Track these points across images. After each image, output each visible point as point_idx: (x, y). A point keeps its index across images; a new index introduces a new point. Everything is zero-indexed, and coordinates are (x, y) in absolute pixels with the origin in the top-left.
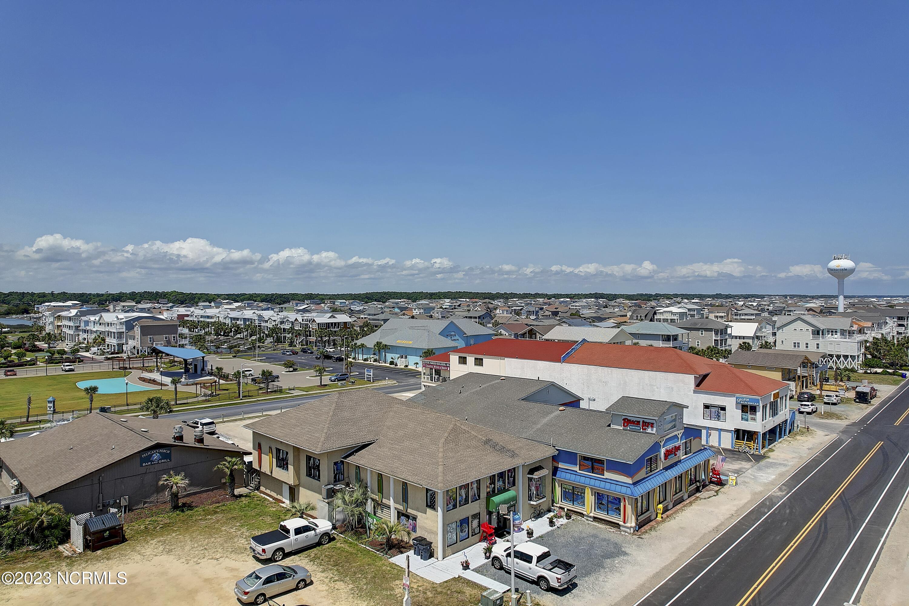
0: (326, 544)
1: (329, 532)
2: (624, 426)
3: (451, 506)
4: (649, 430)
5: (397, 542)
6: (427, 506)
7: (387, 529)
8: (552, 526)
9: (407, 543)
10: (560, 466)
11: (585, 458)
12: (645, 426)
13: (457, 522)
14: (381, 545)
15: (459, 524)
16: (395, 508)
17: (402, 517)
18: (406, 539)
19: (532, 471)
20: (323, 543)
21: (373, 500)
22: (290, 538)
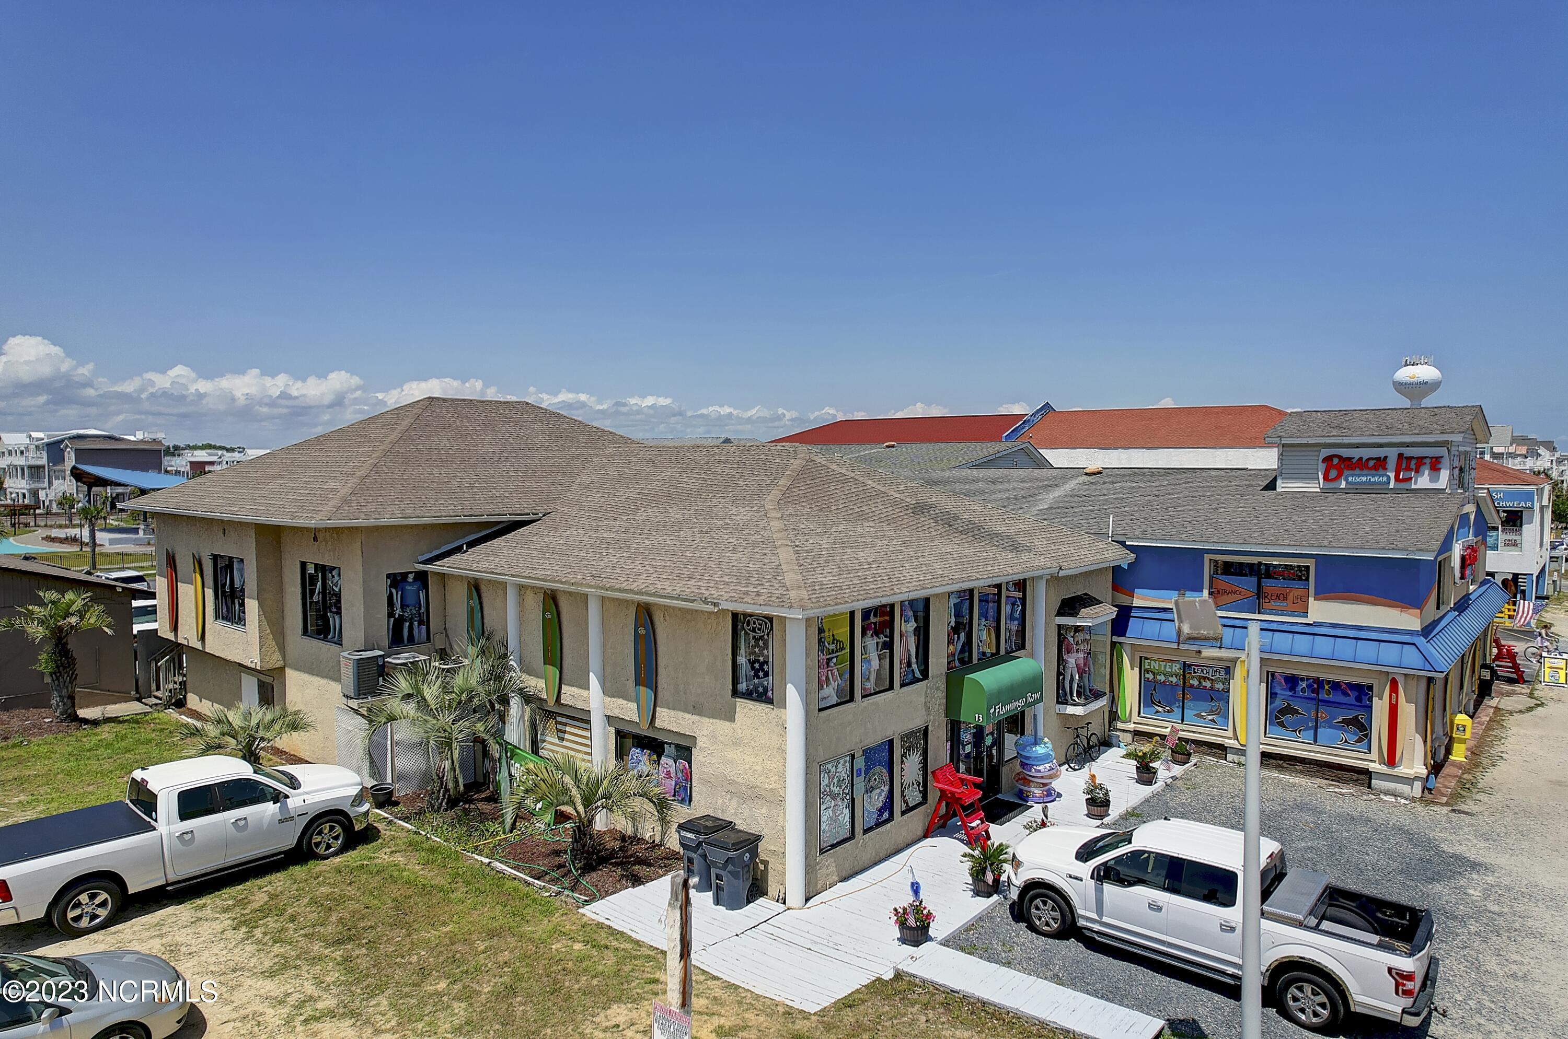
0: (335, 854)
1: (346, 808)
2: (1326, 478)
3: (830, 693)
4: (1423, 481)
5: (617, 845)
6: (735, 693)
7: (574, 791)
8: (1149, 783)
9: (654, 846)
10: (1137, 602)
11: (1230, 569)
12: (1408, 469)
13: (853, 756)
14: (557, 853)
15: (860, 763)
16: (608, 717)
17: (635, 752)
18: (650, 830)
19: (1070, 606)
20: (321, 850)
21: (527, 699)
22: (155, 829)
